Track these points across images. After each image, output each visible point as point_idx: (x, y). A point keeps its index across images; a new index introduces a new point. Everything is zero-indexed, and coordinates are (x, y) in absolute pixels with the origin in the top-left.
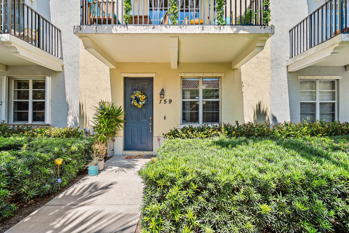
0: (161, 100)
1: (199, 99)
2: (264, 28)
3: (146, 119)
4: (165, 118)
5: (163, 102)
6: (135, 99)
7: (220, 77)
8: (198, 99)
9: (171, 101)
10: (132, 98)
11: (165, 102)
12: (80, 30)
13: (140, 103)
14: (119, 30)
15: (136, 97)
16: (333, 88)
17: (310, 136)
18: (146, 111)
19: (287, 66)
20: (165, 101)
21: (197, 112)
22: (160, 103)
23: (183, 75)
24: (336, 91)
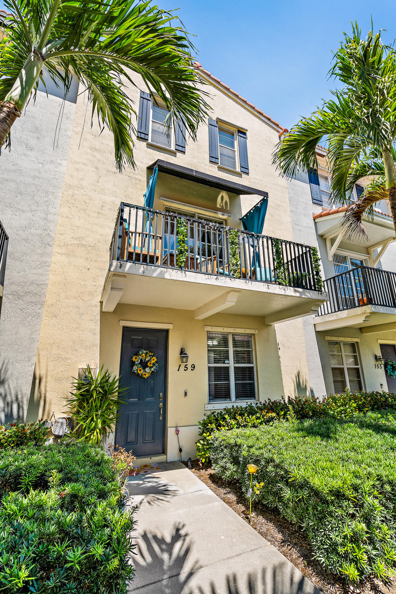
0: (180, 366)
1: (229, 364)
2: (321, 294)
3: (153, 397)
4: (186, 394)
5: (182, 368)
6: (140, 363)
7: (252, 334)
8: (227, 363)
9: (193, 367)
10: (134, 362)
11: (186, 369)
12: (120, 268)
13: (147, 370)
14: (175, 275)
15: (141, 360)
16: (354, 352)
17: (358, 412)
18: (154, 383)
19: (314, 325)
20: (185, 367)
21: (228, 382)
22: (178, 370)
23: (209, 329)
24: (357, 354)
